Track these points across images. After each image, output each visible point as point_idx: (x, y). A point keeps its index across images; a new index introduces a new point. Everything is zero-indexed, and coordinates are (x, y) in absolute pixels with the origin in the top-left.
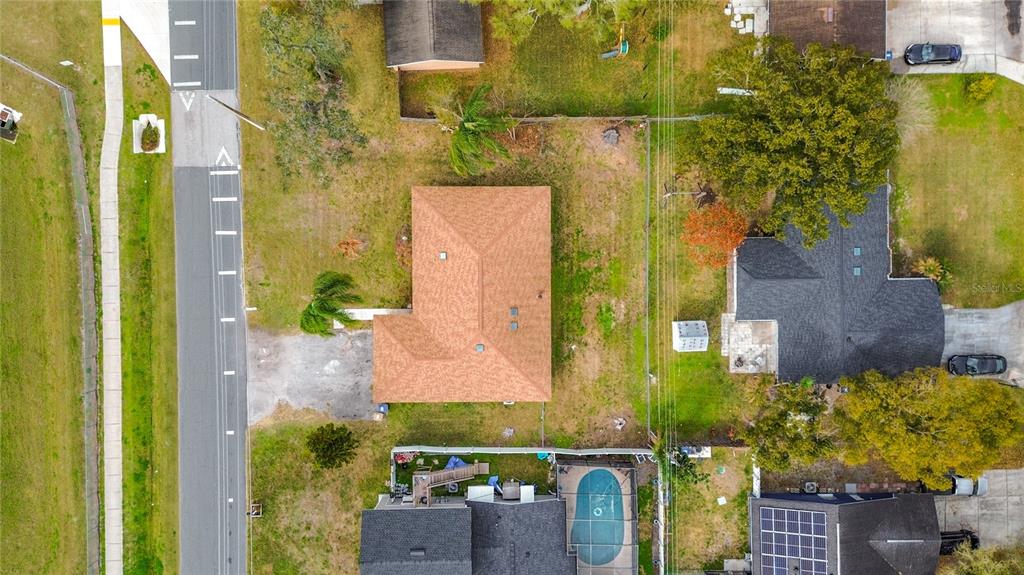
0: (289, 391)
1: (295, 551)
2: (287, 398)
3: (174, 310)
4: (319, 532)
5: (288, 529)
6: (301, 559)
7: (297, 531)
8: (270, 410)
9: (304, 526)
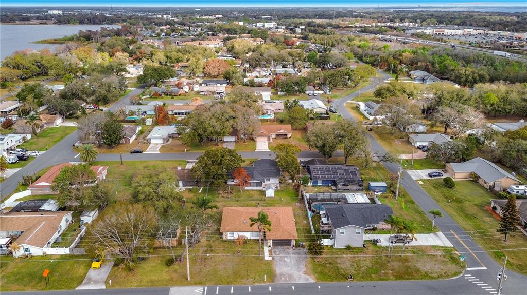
0: (299, 271)
1: (363, 269)
2: (302, 272)
4: (353, 262)
5: (355, 271)
7: (355, 268)
8: (308, 276)
9: (352, 266)
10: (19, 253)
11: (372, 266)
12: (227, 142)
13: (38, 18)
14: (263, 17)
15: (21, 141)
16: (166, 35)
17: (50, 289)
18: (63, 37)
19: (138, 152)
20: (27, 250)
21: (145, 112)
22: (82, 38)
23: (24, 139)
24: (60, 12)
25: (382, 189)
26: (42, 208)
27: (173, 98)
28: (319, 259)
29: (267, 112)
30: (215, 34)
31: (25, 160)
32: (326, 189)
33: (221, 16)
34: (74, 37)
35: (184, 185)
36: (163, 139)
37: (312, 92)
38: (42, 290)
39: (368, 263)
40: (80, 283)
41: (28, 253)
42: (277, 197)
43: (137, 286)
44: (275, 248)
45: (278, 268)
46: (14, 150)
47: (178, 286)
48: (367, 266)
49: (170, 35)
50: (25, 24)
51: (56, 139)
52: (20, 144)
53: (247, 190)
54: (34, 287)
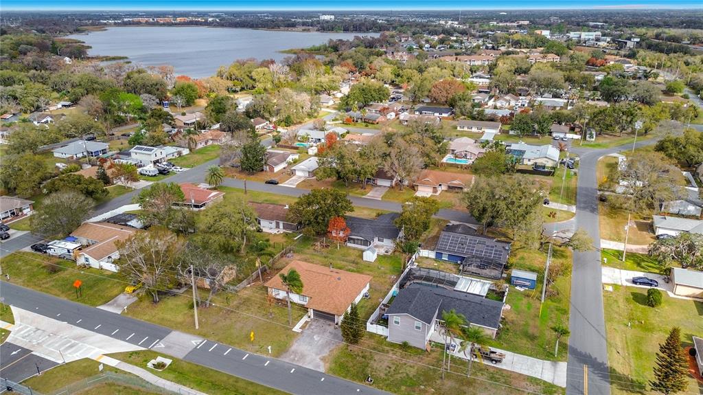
0: (317, 354)
1: (399, 375)
2: (320, 356)
3: (245, 380)
4: (394, 364)
5: (386, 375)
6: (405, 375)
7: (389, 372)
8: (322, 363)
9: (388, 368)
10: (81, 261)
11: (414, 376)
12: (380, 186)
13: (304, 24)
14: (591, 24)
15: (176, 154)
16: (430, 47)
17: (79, 301)
18: (311, 46)
19: (272, 183)
20: (87, 260)
21: (319, 139)
22: (330, 49)
23: (180, 153)
24: (333, 17)
25: (527, 284)
26: (129, 223)
27: (367, 126)
28: (355, 348)
29: (466, 155)
30: (496, 47)
31: (165, 174)
32: (451, 266)
33: (526, 23)
34: (322, 48)
35: (284, 228)
36: (309, 172)
37: (562, 136)
38: (72, 300)
39: (412, 372)
40: (105, 303)
41: (87, 263)
42: (377, 264)
43: (147, 320)
44: (314, 320)
45: (297, 344)
46: (160, 163)
47: (182, 331)
48: (407, 374)
49: (435, 48)
50: (288, 30)
51: (210, 157)
52: (174, 157)
53: (349, 247)
54: (68, 296)
